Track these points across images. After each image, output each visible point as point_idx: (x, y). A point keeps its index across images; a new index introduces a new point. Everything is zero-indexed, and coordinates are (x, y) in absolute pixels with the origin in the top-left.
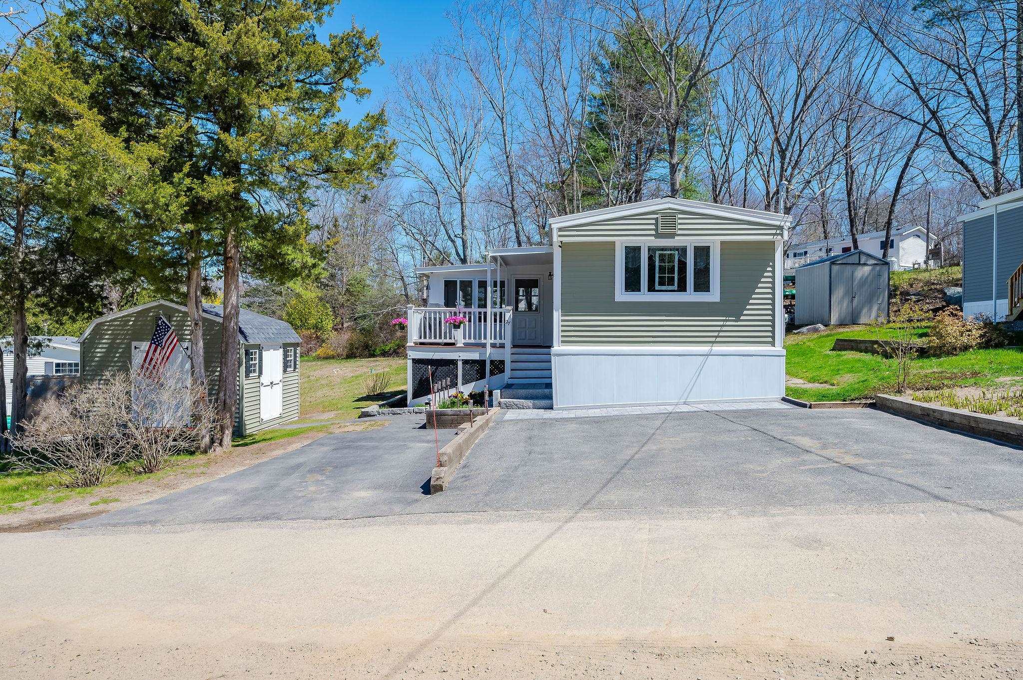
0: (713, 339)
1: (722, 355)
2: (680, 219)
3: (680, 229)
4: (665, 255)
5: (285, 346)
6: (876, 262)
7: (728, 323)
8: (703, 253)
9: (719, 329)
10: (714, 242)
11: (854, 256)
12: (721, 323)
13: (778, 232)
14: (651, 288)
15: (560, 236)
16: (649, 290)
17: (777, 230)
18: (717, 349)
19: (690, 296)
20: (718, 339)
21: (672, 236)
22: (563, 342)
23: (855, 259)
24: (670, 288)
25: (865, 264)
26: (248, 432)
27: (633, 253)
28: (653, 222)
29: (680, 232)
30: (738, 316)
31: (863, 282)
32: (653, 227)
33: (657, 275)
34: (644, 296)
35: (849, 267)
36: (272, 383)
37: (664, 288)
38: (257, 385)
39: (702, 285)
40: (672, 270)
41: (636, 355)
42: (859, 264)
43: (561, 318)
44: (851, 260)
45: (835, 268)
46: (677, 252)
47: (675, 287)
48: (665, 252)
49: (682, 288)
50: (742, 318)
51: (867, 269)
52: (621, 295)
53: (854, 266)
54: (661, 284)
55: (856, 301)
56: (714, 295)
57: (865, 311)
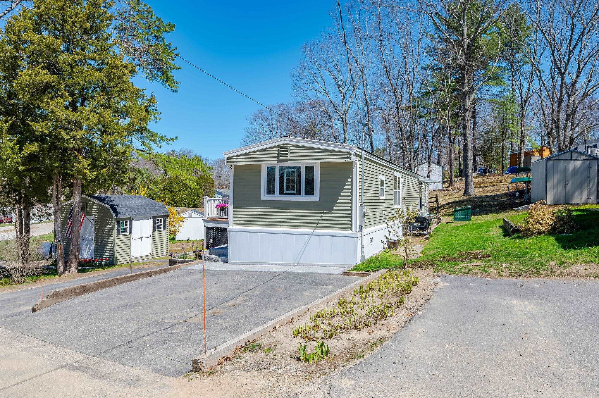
0: (316, 225)
1: (319, 235)
2: (291, 150)
3: (291, 156)
4: (289, 172)
5: (154, 218)
6: (586, 158)
7: (325, 215)
8: (310, 169)
9: (319, 218)
10: (316, 163)
11: (567, 154)
12: (320, 215)
13: (349, 156)
14: (281, 192)
15: (228, 162)
16: (280, 194)
17: (348, 155)
18: (318, 231)
19: (303, 197)
20: (319, 225)
21: (287, 160)
22: (234, 224)
23: (568, 156)
24: (292, 192)
25: (576, 160)
26: (119, 263)
27: (271, 171)
28: (277, 152)
29: (290, 158)
30: (330, 210)
31: (576, 172)
32: (276, 155)
33: (285, 184)
34: (277, 197)
35: (562, 162)
36: (141, 237)
37: (288, 192)
38: (129, 238)
39: (310, 191)
40: (293, 181)
41: (271, 233)
42: (571, 159)
43: (233, 210)
44: (563, 157)
45: (550, 163)
46: (296, 170)
47: (295, 192)
48: (290, 170)
49: (299, 193)
50: (333, 212)
51: (578, 163)
52: (265, 197)
53: (567, 162)
54: (288, 189)
55: (568, 187)
56: (316, 197)
57: (577, 194)
